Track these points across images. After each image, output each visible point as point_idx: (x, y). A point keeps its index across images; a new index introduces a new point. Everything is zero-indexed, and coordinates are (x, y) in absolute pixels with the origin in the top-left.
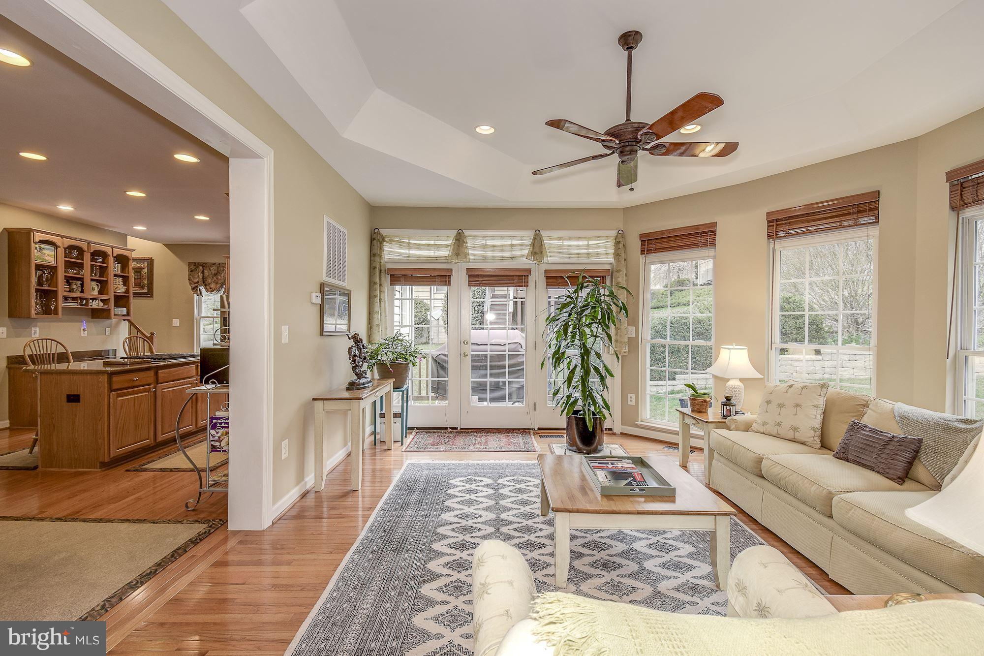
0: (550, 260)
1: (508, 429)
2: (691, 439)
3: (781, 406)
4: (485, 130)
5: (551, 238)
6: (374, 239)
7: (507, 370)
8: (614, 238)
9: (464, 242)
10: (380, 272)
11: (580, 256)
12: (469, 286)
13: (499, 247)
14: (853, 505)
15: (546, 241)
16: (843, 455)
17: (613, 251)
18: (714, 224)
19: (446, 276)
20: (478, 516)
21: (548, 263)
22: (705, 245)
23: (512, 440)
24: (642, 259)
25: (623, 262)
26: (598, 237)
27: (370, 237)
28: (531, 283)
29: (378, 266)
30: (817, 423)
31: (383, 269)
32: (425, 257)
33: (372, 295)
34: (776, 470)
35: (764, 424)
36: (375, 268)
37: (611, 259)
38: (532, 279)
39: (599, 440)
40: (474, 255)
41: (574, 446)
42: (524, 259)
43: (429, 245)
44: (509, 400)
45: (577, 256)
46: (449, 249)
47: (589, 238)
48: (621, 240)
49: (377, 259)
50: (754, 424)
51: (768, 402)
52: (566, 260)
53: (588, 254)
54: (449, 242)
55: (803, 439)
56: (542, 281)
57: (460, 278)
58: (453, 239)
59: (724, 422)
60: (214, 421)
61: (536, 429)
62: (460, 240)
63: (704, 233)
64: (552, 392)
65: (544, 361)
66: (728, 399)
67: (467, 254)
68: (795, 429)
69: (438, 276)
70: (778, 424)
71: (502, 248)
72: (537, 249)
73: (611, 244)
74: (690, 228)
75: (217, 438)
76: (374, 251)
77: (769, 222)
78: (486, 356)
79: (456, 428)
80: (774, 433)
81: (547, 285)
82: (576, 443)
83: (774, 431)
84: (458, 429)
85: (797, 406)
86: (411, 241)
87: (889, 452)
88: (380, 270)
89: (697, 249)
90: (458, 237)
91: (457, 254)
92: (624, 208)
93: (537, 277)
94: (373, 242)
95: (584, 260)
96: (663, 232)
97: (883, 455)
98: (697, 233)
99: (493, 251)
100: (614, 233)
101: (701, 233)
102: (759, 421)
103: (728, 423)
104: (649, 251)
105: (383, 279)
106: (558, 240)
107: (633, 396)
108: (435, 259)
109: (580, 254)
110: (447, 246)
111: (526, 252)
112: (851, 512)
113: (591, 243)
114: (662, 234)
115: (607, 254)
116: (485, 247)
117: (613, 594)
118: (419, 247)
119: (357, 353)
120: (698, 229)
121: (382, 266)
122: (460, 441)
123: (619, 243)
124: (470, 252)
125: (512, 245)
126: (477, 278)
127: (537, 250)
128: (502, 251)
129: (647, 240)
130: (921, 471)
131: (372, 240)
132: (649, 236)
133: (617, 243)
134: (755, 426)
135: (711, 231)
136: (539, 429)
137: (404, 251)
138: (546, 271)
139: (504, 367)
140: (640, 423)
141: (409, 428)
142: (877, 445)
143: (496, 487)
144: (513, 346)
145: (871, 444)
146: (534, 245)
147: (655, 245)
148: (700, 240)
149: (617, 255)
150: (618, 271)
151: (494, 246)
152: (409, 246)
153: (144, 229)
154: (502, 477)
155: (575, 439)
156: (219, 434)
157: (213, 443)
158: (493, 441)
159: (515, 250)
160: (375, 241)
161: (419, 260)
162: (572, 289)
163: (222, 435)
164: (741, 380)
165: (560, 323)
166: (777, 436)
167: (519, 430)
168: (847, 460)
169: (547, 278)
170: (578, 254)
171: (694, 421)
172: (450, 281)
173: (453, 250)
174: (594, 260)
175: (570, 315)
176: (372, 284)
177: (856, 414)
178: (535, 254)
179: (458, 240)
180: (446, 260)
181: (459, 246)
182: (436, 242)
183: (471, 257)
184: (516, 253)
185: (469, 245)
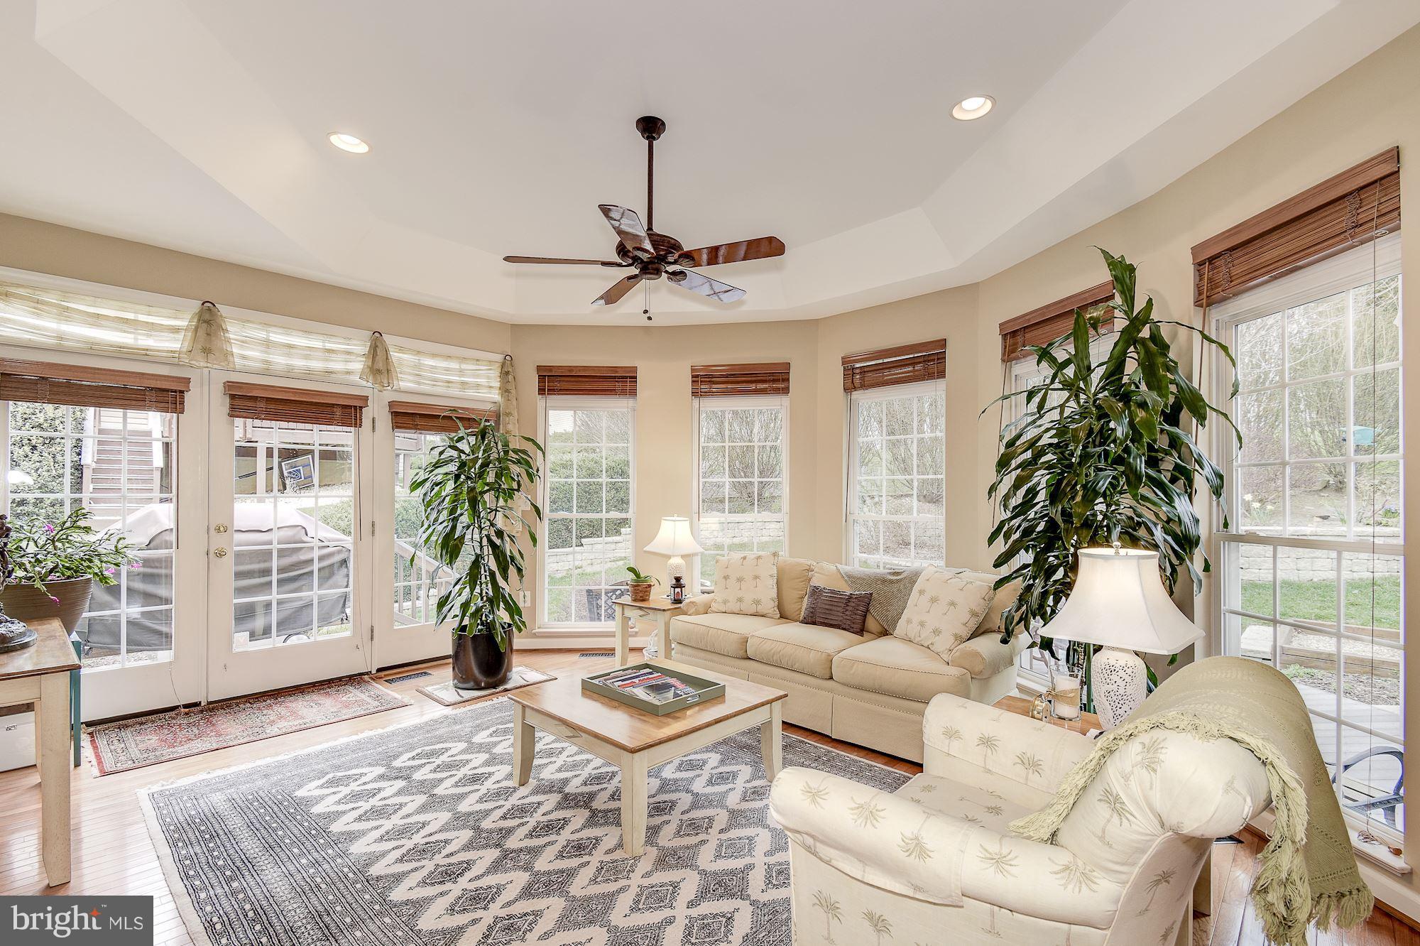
0: (403, 385)
1: (317, 682)
2: (630, 639)
3: (740, 580)
4: (349, 143)
5: (401, 349)
7: (275, 578)
8: (500, 364)
9: (219, 328)
11: (450, 385)
12: (231, 416)
13: (303, 350)
14: (854, 661)
15: (396, 354)
16: (811, 620)
17: (498, 385)
18: (635, 369)
19: (173, 392)
20: (421, 825)
21: (399, 391)
22: (623, 393)
23: (344, 699)
24: (540, 402)
25: (514, 402)
26: (478, 360)
28: (366, 422)
30: (774, 593)
32: (111, 346)
34: (767, 646)
35: (725, 602)
37: (496, 396)
38: (367, 414)
39: (508, 665)
40: (244, 357)
41: (469, 682)
42: (356, 378)
44: (279, 634)
45: (446, 384)
46: (181, 336)
47: (464, 359)
48: (510, 370)
50: (713, 604)
51: (726, 578)
52: (428, 389)
53: (463, 383)
54: (183, 323)
55: (765, 612)
56: (385, 420)
57: (206, 398)
58: (192, 318)
59: (679, 608)
61: (374, 672)
62: (208, 320)
63: (623, 377)
64: (434, 602)
66: (678, 579)
67: (227, 355)
68: (757, 602)
69: (152, 389)
70: (740, 600)
71: (308, 352)
72: (381, 364)
73: (495, 373)
74: (605, 369)
77: (693, 377)
78: (270, 553)
79: (197, 704)
80: (736, 610)
81: (394, 426)
82: (473, 675)
83: (736, 608)
84: (203, 704)
85: (756, 577)
87: (851, 609)
89: (615, 396)
90: (207, 317)
91: (207, 351)
92: (513, 326)
93: (377, 412)
95: (455, 392)
96: (570, 368)
97: (847, 613)
98: (615, 377)
99: (289, 355)
100: (499, 358)
101: (619, 377)
102: (719, 600)
103: (685, 609)
104: (552, 391)
106: (414, 355)
107: (528, 594)
108: (144, 355)
109: (452, 382)
110: (176, 330)
111: (357, 366)
112: (855, 667)
113: (464, 366)
114: (569, 371)
115: (491, 387)
116: (269, 346)
117: (697, 834)
118: (96, 320)
120: (617, 372)
122: (229, 726)
123: (507, 373)
124: (235, 350)
125: (328, 351)
127: (380, 366)
128: (307, 357)
129: (548, 376)
130: (871, 623)
132: (551, 371)
133: (505, 374)
134: (715, 606)
135: (631, 377)
136: (379, 670)
138: (391, 404)
139: (267, 572)
140: (537, 630)
142: (840, 604)
143: (404, 774)
144: (290, 533)
145: (836, 604)
146: (372, 357)
147: (558, 385)
148: (619, 386)
149: (506, 392)
150: (508, 414)
151: (290, 346)
154: (396, 757)
155: (471, 669)
158: (306, 708)
159: (333, 361)
161: (95, 349)
164: (683, 557)
166: (740, 613)
167: (340, 679)
168: (814, 623)
169: (395, 414)
170: (449, 382)
171: (641, 613)
172: (182, 403)
173: (194, 341)
174: (471, 393)
177: (803, 580)
178: (379, 371)
179: (208, 322)
180: (173, 359)
181: (208, 334)
182: (142, 318)
183: (236, 360)
184: (337, 366)
185: (231, 336)
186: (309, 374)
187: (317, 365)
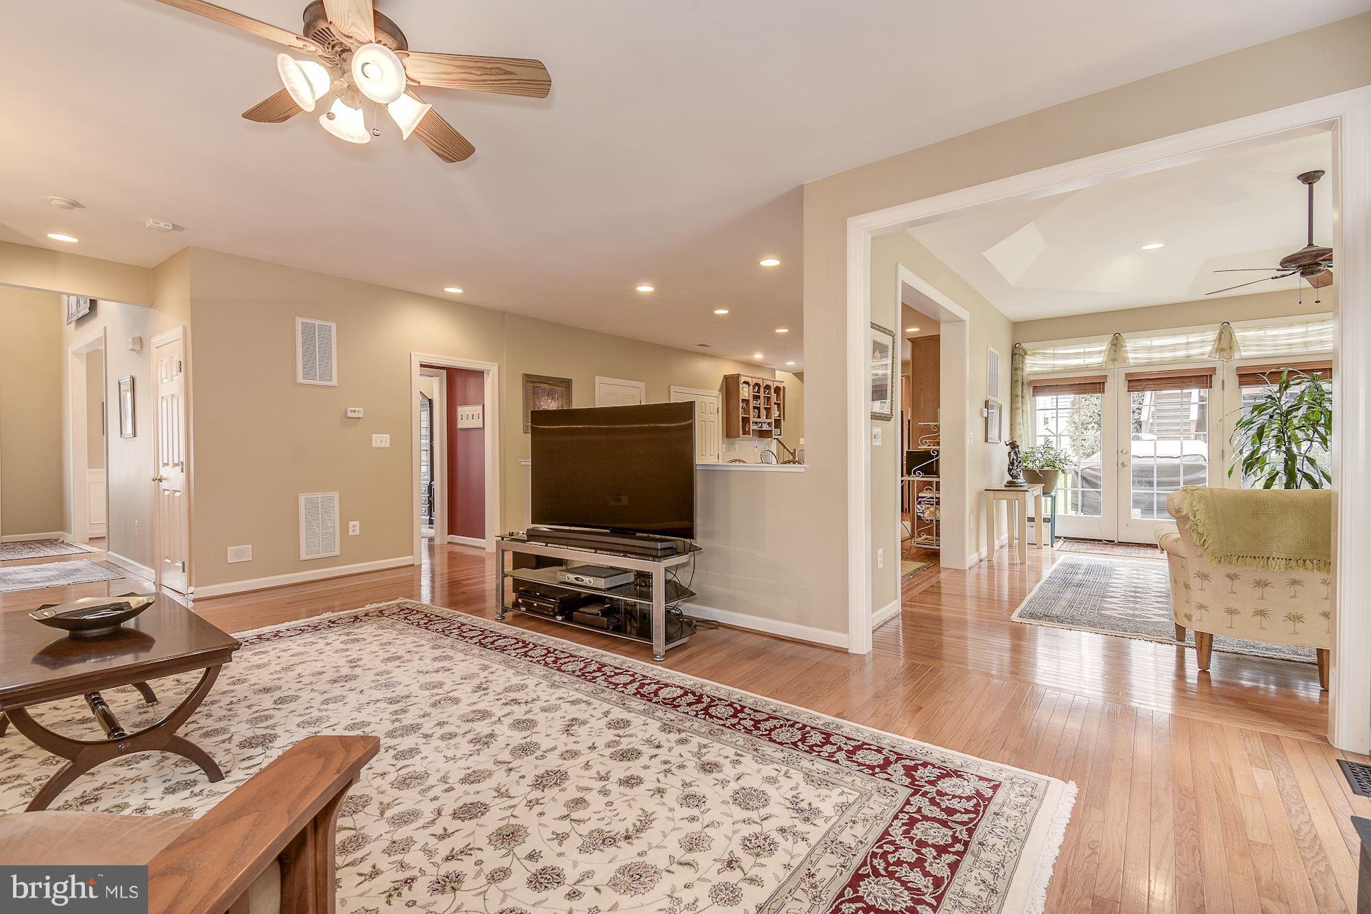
0: (1244, 354)
5: (1244, 329)
6: (1016, 354)
7: (1182, 479)
9: (1122, 346)
10: (1022, 385)
11: (1292, 347)
12: (1128, 391)
13: (1171, 346)
15: (1238, 334)
19: (1100, 383)
21: (1241, 359)
27: (1011, 351)
28: (1216, 383)
29: (1020, 380)
31: (1025, 382)
32: (1073, 366)
33: (1014, 407)
36: (1017, 381)
38: (1217, 379)
40: (1135, 359)
42: (1208, 356)
43: (1078, 353)
46: (1102, 354)
47: (1308, 324)
49: (1019, 372)
52: (1270, 352)
53: (1306, 343)
54: (1104, 348)
56: (1233, 380)
57: (1116, 385)
58: (1108, 344)
60: (920, 500)
62: (1116, 344)
65: (1232, 469)
67: (1125, 359)
71: (1174, 348)
72: (1225, 343)
75: (921, 511)
76: (1016, 366)
78: (1153, 467)
79: (1112, 541)
81: (1240, 384)
84: (1115, 542)
86: (1055, 352)
88: (1022, 383)
90: (1115, 341)
91: (1114, 360)
93: (1226, 375)
94: (1014, 357)
99: (1161, 352)
105: (1025, 391)
106: (1258, 331)
108: (1087, 368)
109: (1295, 344)
110: (1101, 352)
111: (1209, 348)
116: (1150, 349)
118: (1066, 356)
119: (1015, 458)
121: (1024, 380)
122: (1119, 550)
124: (1130, 355)
125: (1188, 343)
126: (1137, 382)
127: (1224, 345)
128: (1174, 350)
131: (1013, 355)
137: (1051, 362)
138: (1238, 369)
141: (1056, 537)
144: (1191, 459)
146: (1220, 340)
151: (1163, 346)
152: (1055, 356)
153: (794, 363)
156: (923, 509)
157: (918, 514)
159: (1192, 348)
160: (1017, 356)
161: (1066, 370)
162: (1276, 388)
163: (925, 509)
165: (1255, 427)
169: (1241, 376)
170: (1292, 344)
172: (1104, 388)
173: (1109, 355)
175: (1271, 417)
176: (1013, 397)
178: (1223, 350)
179: (1115, 345)
180: (1100, 368)
181: (1115, 351)
182: (1087, 350)
183: (1131, 361)
184: (1194, 351)
185: (1128, 349)
186: (1174, 361)
187: (1181, 353)
